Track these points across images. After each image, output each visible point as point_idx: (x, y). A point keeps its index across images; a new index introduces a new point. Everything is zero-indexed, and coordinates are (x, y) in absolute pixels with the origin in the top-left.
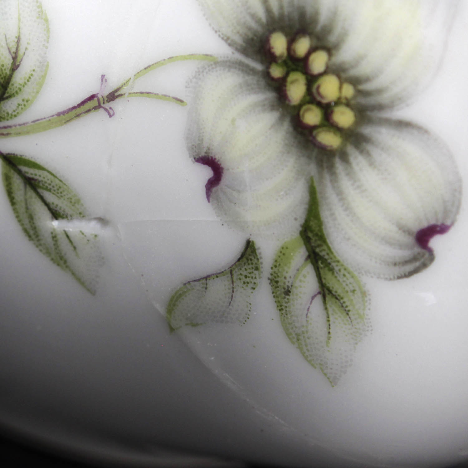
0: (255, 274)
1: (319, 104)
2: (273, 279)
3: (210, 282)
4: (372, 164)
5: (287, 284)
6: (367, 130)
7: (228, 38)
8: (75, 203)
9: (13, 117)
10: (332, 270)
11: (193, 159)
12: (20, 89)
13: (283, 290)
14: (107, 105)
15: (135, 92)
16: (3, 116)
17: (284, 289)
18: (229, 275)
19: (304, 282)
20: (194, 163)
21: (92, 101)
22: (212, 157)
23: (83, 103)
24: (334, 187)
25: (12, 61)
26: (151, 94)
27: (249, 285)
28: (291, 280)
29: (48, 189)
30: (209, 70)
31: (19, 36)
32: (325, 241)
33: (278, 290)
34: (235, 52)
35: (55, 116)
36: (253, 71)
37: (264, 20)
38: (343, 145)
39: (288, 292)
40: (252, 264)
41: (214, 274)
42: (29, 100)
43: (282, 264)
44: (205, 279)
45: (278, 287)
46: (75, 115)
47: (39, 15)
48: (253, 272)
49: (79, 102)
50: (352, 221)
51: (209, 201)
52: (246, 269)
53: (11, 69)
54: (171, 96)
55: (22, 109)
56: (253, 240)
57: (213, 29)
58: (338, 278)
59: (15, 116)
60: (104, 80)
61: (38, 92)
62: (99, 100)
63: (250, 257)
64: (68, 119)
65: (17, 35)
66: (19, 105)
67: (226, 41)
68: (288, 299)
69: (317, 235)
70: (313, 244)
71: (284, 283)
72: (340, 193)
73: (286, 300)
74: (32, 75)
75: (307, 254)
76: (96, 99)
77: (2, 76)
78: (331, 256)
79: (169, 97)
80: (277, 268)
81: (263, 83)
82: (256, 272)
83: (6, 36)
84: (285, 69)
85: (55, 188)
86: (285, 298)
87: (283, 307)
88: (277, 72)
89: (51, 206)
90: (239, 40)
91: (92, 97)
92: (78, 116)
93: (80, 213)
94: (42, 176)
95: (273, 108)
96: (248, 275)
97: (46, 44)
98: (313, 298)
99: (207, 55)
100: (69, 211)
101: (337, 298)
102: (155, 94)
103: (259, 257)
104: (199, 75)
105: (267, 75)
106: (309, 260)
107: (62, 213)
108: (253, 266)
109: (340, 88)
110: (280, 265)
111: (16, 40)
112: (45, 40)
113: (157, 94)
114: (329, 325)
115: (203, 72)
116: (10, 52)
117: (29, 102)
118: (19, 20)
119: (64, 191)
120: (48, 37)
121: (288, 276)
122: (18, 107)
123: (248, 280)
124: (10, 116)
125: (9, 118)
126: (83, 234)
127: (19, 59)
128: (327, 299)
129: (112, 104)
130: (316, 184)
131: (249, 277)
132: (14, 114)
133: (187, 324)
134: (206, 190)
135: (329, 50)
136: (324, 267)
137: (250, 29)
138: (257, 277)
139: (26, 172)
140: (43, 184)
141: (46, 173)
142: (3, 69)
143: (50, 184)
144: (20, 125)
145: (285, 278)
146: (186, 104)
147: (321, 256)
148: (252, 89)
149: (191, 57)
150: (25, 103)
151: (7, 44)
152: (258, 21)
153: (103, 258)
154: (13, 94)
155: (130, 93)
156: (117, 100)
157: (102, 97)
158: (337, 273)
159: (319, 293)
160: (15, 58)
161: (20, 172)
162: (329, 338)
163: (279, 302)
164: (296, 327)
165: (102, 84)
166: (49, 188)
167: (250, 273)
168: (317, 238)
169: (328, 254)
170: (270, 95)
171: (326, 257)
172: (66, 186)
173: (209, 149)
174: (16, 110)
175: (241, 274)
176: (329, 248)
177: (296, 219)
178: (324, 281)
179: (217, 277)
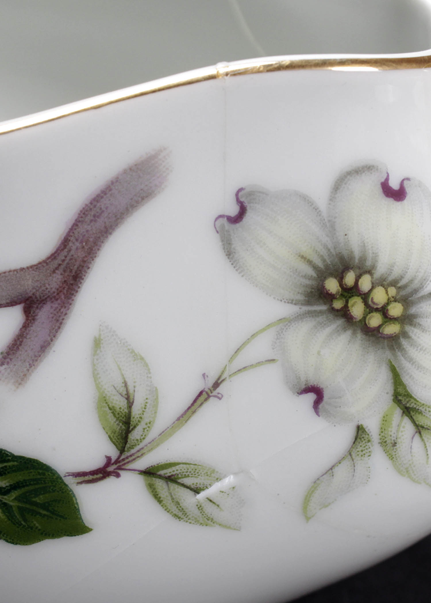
0: (369, 446)
1: (377, 310)
2: (383, 442)
3: (335, 470)
4: (424, 330)
5: (393, 439)
6: (413, 310)
7: (292, 300)
8: (211, 474)
9: (142, 440)
10: (420, 413)
11: (297, 394)
12: (141, 418)
13: (391, 445)
14: (215, 393)
15: (234, 372)
16: (134, 444)
17: (392, 443)
18: (349, 457)
19: (404, 431)
20: (298, 396)
21: (201, 396)
22: (311, 386)
23: (195, 401)
24: (405, 358)
25: (126, 401)
26: (248, 367)
27: (365, 456)
28: (395, 435)
29: (185, 476)
30: (287, 329)
31: (125, 381)
32: (411, 397)
33: (388, 447)
34: (301, 307)
35: (176, 422)
36: (321, 312)
37: (315, 275)
38: (402, 328)
39: (395, 444)
40: (365, 440)
41: (337, 463)
42: (151, 421)
43: (386, 428)
44: (330, 470)
45: (387, 445)
46: (192, 413)
47: (135, 358)
48: (366, 445)
49: (191, 402)
50: (424, 373)
51: (319, 416)
52: (361, 446)
53: (128, 407)
54: (263, 361)
55: (147, 430)
56: (362, 423)
57: (278, 299)
58: (426, 415)
59: (144, 438)
60: (206, 376)
61: (156, 413)
62: (207, 393)
63: (362, 436)
64: (187, 419)
65: (123, 381)
66: (144, 429)
67: (292, 303)
68: (396, 449)
69: (405, 395)
70: (404, 403)
71: (391, 440)
72: (411, 360)
73: (395, 450)
74: (146, 403)
75: (402, 411)
76: (204, 393)
77: (123, 416)
78: (418, 403)
79: (262, 362)
80: (384, 433)
81: (331, 316)
82: (369, 444)
83: (114, 386)
84: (344, 299)
85: (192, 472)
86: (393, 449)
87: (393, 456)
88: (338, 304)
89: (192, 487)
90: (301, 297)
91: (201, 393)
92: (194, 412)
93: (217, 479)
94: (179, 470)
95: (345, 329)
96: (363, 449)
97: (149, 375)
98: (413, 438)
99: (280, 320)
100: (207, 482)
101: (428, 429)
102: (251, 366)
103: (368, 433)
104: (280, 336)
105: (333, 310)
106: (404, 415)
107: (201, 486)
108: (366, 441)
109: (387, 292)
110: (385, 429)
111: (124, 385)
112: (147, 373)
113: (252, 365)
114: (427, 449)
115: (282, 332)
116: (122, 396)
117: (151, 423)
118: (120, 369)
119: (200, 470)
120: (149, 370)
121: (392, 433)
122: (144, 431)
123: (364, 452)
124: (139, 441)
125: (139, 443)
126: (223, 492)
127: (131, 397)
128: (422, 433)
129: (218, 390)
130: (393, 363)
131: (364, 450)
132: (142, 437)
133: (320, 509)
134: (314, 409)
135: (369, 272)
136: (415, 414)
137: (306, 286)
138: (371, 447)
139: (165, 474)
140: (181, 475)
141: (181, 465)
142: (121, 410)
143: (187, 472)
144: (149, 443)
145: (391, 436)
146: (278, 360)
147: (412, 408)
148: (325, 324)
149: (269, 326)
150: (149, 425)
151: (117, 391)
152: (311, 278)
153: (243, 500)
154: (137, 424)
155: (230, 375)
156: (221, 386)
157: (209, 389)
158: (424, 412)
159: (416, 432)
160: (128, 399)
161: (160, 477)
162: (428, 458)
163: (390, 454)
164: (405, 464)
165: (205, 380)
166: (187, 475)
167: (365, 447)
168: (405, 397)
169: (415, 404)
170: (340, 322)
171: (415, 406)
172: (201, 466)
173: (307, 381)
174: (143, 434)
175: (358, 451)
176: (415, 400)
177: (387, 393)
178: (417, 423)
179: (340, 463)
